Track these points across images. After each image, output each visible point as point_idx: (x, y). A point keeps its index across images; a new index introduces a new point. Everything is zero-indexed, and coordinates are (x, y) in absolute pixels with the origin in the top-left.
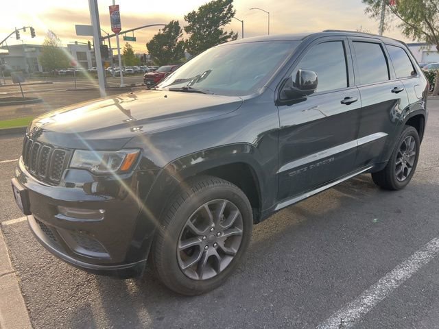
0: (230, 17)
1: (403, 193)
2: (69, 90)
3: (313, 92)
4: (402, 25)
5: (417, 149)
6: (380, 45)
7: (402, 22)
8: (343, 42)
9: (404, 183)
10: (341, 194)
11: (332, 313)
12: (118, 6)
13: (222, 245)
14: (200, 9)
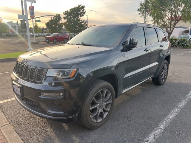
0: (83, 14)
1: (164, 86)
2: (9, 43)
3: (136, 46)
4: (153, 20)
5: (168, 69)
6: (155, 29)
7: (153, 19)
8: (143, 27)
9: (164, 82)
10: (141, 87)
11: (150, 133)
12: (33, 7)
13: (104, 108)
14: (70, 10)
